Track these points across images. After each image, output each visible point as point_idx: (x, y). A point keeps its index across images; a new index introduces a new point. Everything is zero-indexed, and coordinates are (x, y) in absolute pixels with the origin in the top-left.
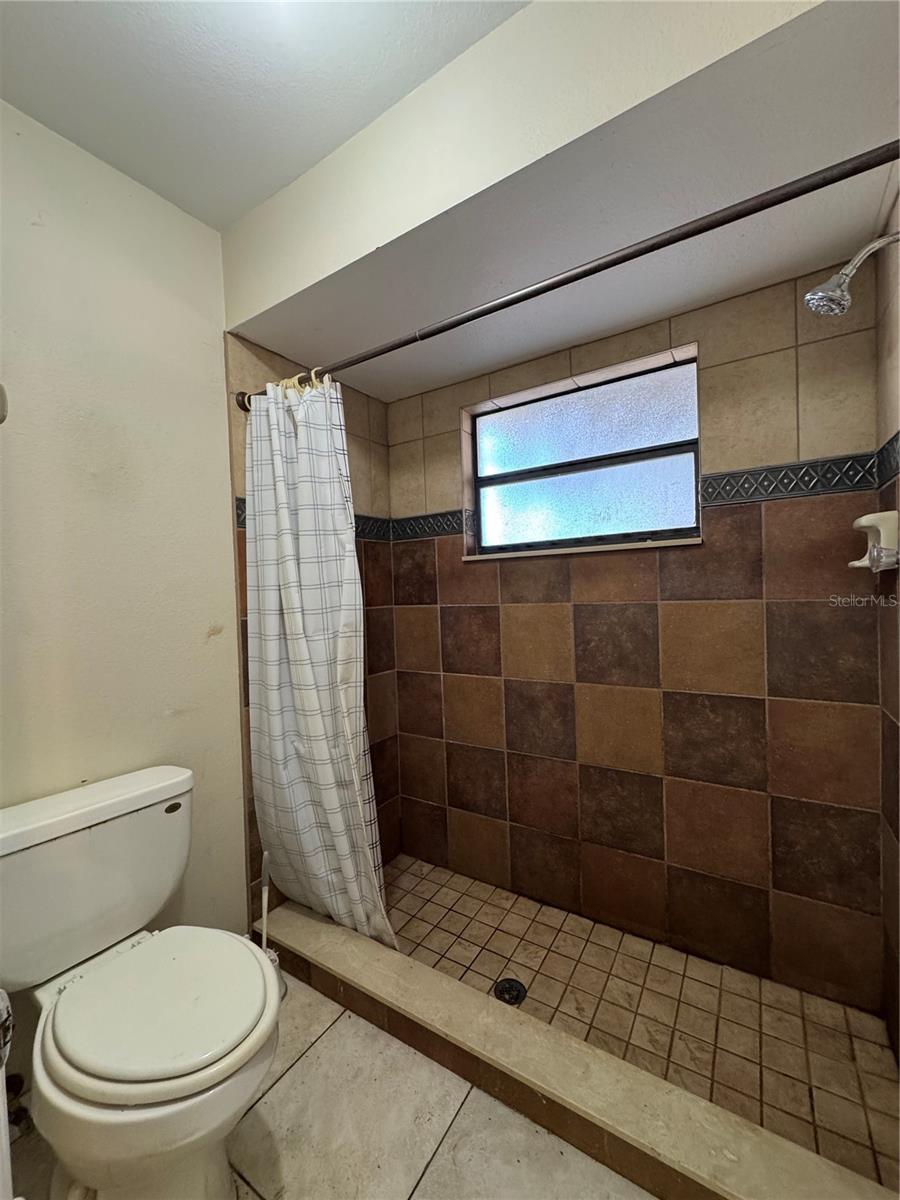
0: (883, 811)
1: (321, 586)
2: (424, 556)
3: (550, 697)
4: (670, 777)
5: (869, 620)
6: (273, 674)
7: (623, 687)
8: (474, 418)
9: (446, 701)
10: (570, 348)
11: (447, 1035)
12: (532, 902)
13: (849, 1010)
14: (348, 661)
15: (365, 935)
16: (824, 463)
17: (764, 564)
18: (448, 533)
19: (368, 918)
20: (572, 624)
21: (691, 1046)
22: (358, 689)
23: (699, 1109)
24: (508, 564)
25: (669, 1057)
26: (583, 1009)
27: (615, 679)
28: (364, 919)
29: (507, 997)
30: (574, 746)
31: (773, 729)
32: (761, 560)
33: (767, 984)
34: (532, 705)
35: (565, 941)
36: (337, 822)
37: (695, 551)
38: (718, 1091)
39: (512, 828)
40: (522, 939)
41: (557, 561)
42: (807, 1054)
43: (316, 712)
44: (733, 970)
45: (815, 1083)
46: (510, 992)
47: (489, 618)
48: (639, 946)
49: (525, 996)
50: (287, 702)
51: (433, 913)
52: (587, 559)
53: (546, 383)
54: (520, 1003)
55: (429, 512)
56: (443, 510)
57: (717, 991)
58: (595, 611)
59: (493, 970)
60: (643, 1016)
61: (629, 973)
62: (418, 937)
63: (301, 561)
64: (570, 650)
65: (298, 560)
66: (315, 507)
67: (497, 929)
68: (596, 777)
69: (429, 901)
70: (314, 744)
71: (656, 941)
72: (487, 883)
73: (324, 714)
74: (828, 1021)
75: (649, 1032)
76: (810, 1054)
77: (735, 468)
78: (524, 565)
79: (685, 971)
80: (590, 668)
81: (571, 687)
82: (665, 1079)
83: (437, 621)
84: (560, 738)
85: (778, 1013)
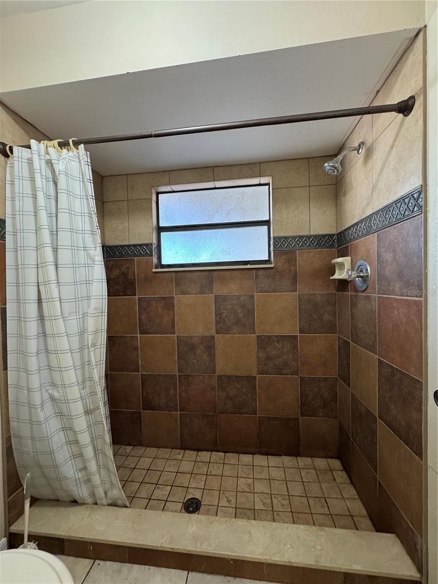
0: (338, 376)
1: (75, 283)
2: (128, 268)
3: (202, 343)
4: (259, 375)
5: (334, 301)
6: (33, 345)
7: (238, 335)
8: (158, 194)
9: (141, 350)
10: (214, 167)
11: (172, 549)
12: (192, 452)
13: (328, 459)
14: (96, 332)
15: (105, 505)
16: (319, 236)
17: (298, 277)
18: (143, 256)
19: (106, 494)
20: (214, 305)
21: (279, 500)
22: (102, 349)
23: (300, 530)
24: (179, 274)
25: (273, 509)
26: (230, 501)
27: (235, 331)
28: (103, 494)
29: (191, 509)
30: (214, 366)
31: (300, 347)
32: (296, 275)
33: (299, 458)
34: (193, 348)
35: (213, 467)
36: (85, 438)
37: (270, 270)
38: (296, 517)
39: (181, 415)
40: (192, 474)
41: (206, 273)
42: (320, 485)
43: (70, 368)
44: (286, 457)
45: (326, 496)
46: (192, 506)
47: (168, 303)
48: (246, 458)
49: (201, 505)
50: (44, 363)
51: (138, 475)
52: (221, 273)
53: (201, 182)
54: (199, 510)
55: (131, 243)
56: (140, 243)
57: (282, 469)
58: (225, 298)
59: (180, 497)
60: (257, 493)
61: (246, 474)
62: (132, 493)
63: (59, 266)
64: (212, 318)
65: (56, 265)
66: (72, 230)
67: (177, 472)
68: (225, 381)
69: (134, 468)
70: (68, 390)
71: (253, 454)
72: (166, 448)
73: (76, 368)
74: (323, 467)
75: (261, 500)
76: (322, 484)
77: (287, 235)
78: (188, 274)
79: (268, 464)
80: (222, 327)
81: (213, 337)
82: (274, 521)
83: (136, 305)
84: (208, 363)
85: (306, 470)
